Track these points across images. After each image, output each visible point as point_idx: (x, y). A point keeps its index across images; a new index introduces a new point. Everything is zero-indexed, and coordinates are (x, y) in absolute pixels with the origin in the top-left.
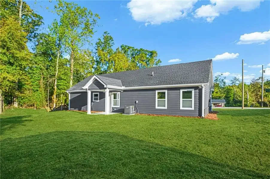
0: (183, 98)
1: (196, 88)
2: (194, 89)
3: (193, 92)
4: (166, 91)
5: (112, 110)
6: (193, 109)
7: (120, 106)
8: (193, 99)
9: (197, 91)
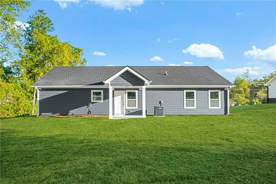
0: (211, 98)
1: (222, 89)
2: (220, 90)
3: (220, 93)
4: (195, 91)
5: (126, 113)
6: (220, 107)
7: (138, 107)
8: (220, 99)
9: (223, 92)
